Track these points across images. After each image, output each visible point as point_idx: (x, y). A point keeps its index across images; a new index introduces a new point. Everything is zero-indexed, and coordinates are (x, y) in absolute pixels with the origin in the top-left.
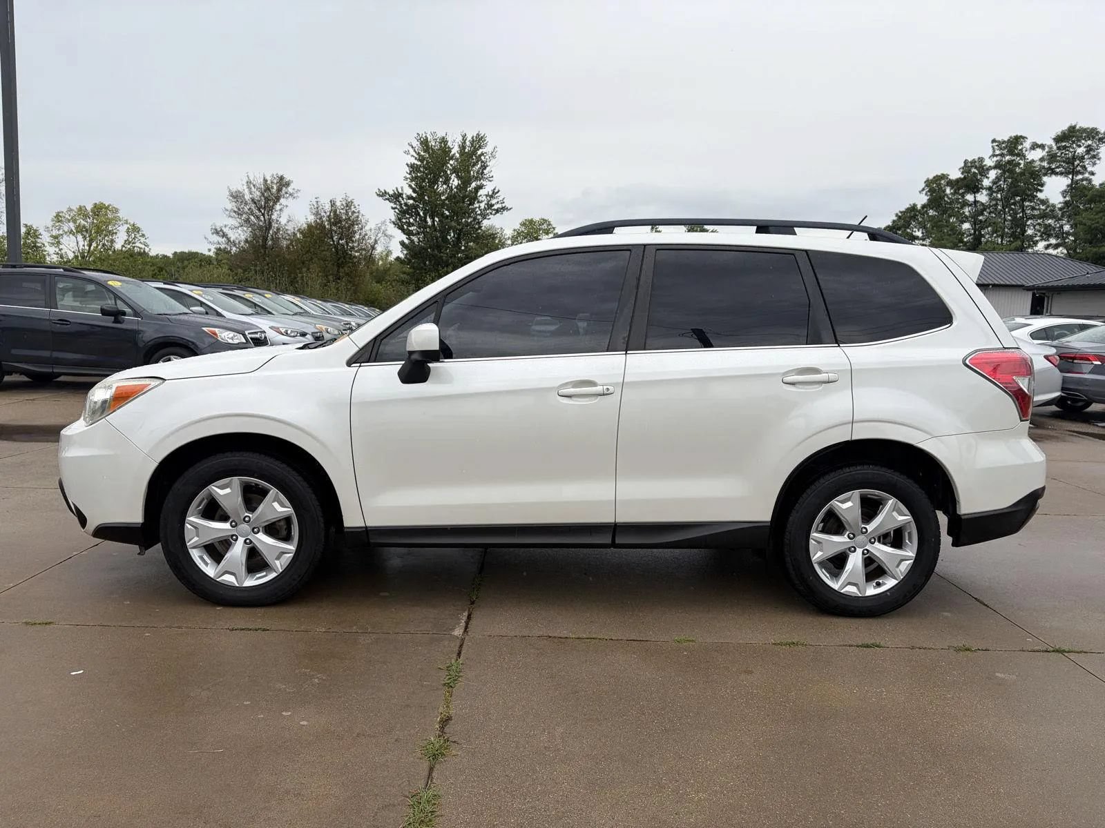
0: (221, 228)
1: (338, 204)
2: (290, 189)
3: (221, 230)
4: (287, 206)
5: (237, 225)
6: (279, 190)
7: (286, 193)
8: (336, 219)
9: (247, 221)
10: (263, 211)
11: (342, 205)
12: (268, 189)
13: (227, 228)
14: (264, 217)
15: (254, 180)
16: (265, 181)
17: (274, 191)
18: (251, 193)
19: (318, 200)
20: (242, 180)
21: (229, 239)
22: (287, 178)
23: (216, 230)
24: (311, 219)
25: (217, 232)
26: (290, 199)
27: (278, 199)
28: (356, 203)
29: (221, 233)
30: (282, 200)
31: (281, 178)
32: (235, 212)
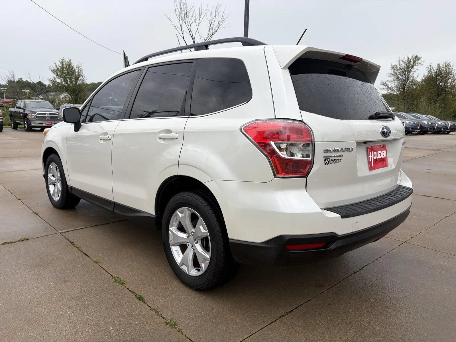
0: (385, 82)
1: (441, 65)
2: (419, 61)
3: (385, 83)
4: (418, 69)
5: (393, 80)
6: (414, 63)
7: (417, 63)
8: (439, 72)
9: (398, 78)
10: (405, 73)
11: (443, 66)
12: (409, 63)
13: (388, 82)
14: (405, 76)
15: (403, 59)
16: (409, 58)
17: (412, 63)
18: (400, 65)
19: (431, 65)
20: (397, 60)
21: (388, 87)
22: (419, 56)
23: (383, 83)
24: (426, 74)
25: (383, 84)
26: (419, 65)
27: (413, 66)
28: (451, 64)
29: (385, 84)
30: (415, 67)
31: (416, 57)
32: (392, 74)
